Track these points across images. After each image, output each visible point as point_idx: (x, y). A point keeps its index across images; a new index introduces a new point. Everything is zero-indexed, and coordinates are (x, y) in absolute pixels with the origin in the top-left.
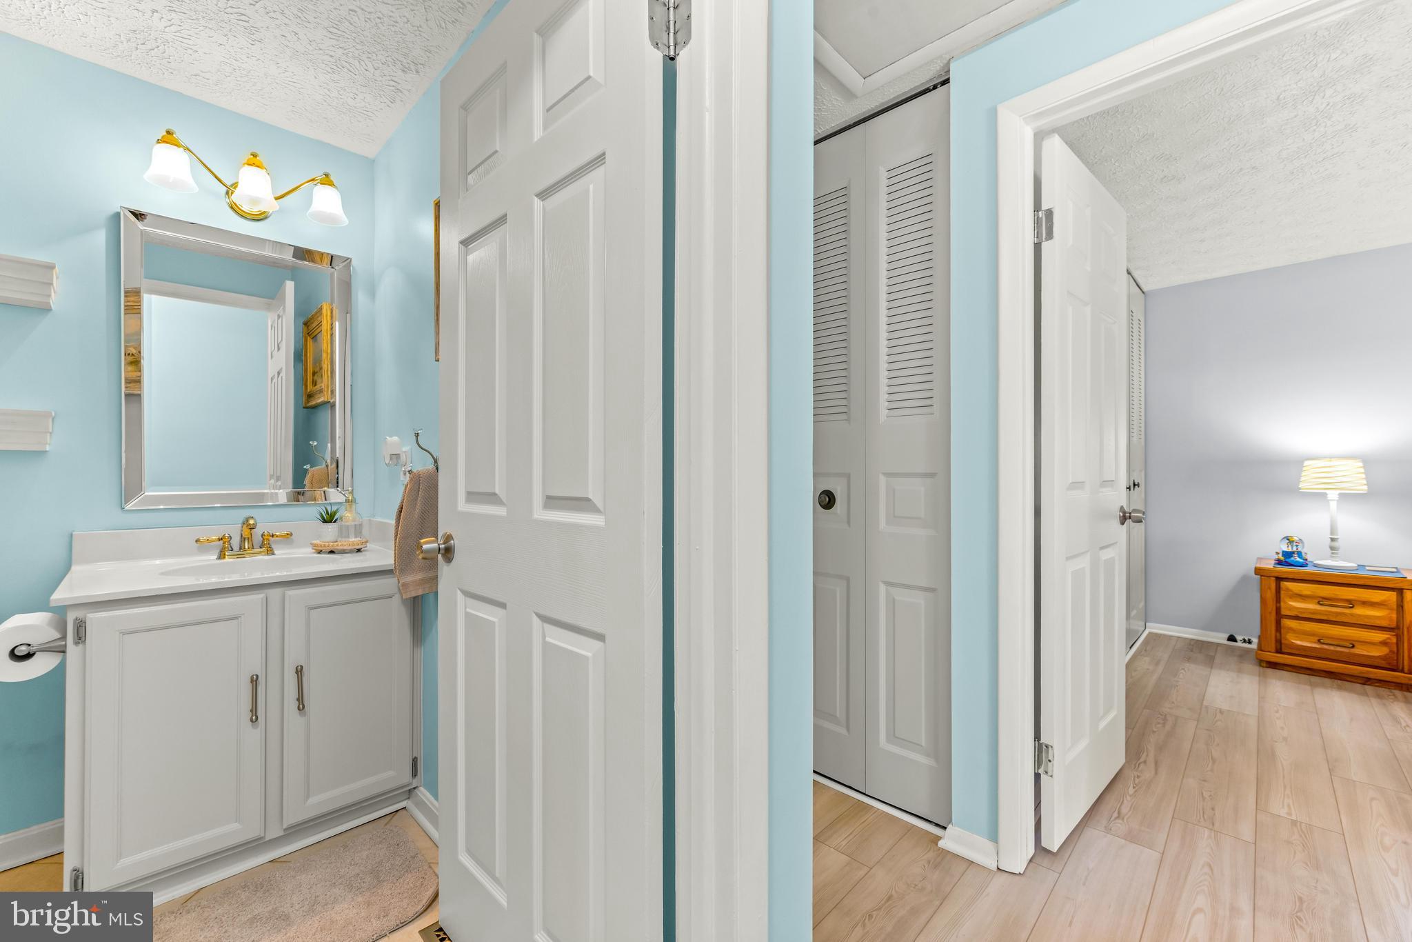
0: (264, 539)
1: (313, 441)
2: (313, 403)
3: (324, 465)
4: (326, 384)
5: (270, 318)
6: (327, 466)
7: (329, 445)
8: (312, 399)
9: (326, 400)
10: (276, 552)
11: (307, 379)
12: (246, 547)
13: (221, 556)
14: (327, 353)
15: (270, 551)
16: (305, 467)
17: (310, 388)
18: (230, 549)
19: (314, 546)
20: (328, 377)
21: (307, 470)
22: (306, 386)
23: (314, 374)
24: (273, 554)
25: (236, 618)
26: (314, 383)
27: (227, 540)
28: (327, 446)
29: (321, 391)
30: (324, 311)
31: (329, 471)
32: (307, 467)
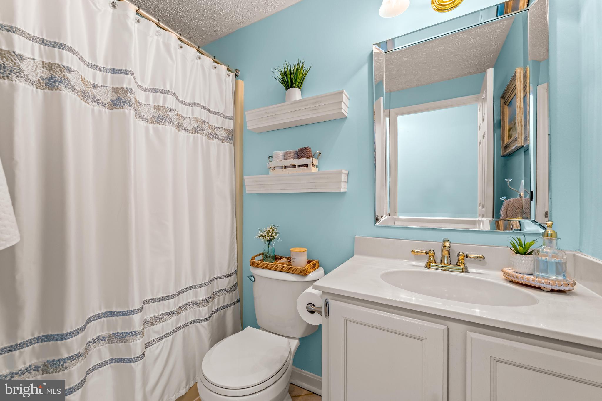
0: (459, 258)
1: (508, 178)
2: (509, 150)
3: (518, 197)
4: (520, 132)
5: (479, 106)
6: (521, 198)
7: (523, 181)
8: (508, 148)
9: (520, 145)
10: (470, 270)
11: (504, 136)
12: (446, 262)
13: (428, 266)
14: (521, 108)
15: (465, 270)
16: (501, 199)
17: (506, 141)
18: (434, 262)
19: (506, 274)
20: (521, 126)
21: (503, 201)
22: (503, 141)
23: (509, 130)
24: (467, 272)
25: (421, 340)
26: (510, 136)
27: (431, 254)
28: (521, 181)
29: (515, 140)
30: (518, 75)
31: (523, 202)
32: (504, 198)
